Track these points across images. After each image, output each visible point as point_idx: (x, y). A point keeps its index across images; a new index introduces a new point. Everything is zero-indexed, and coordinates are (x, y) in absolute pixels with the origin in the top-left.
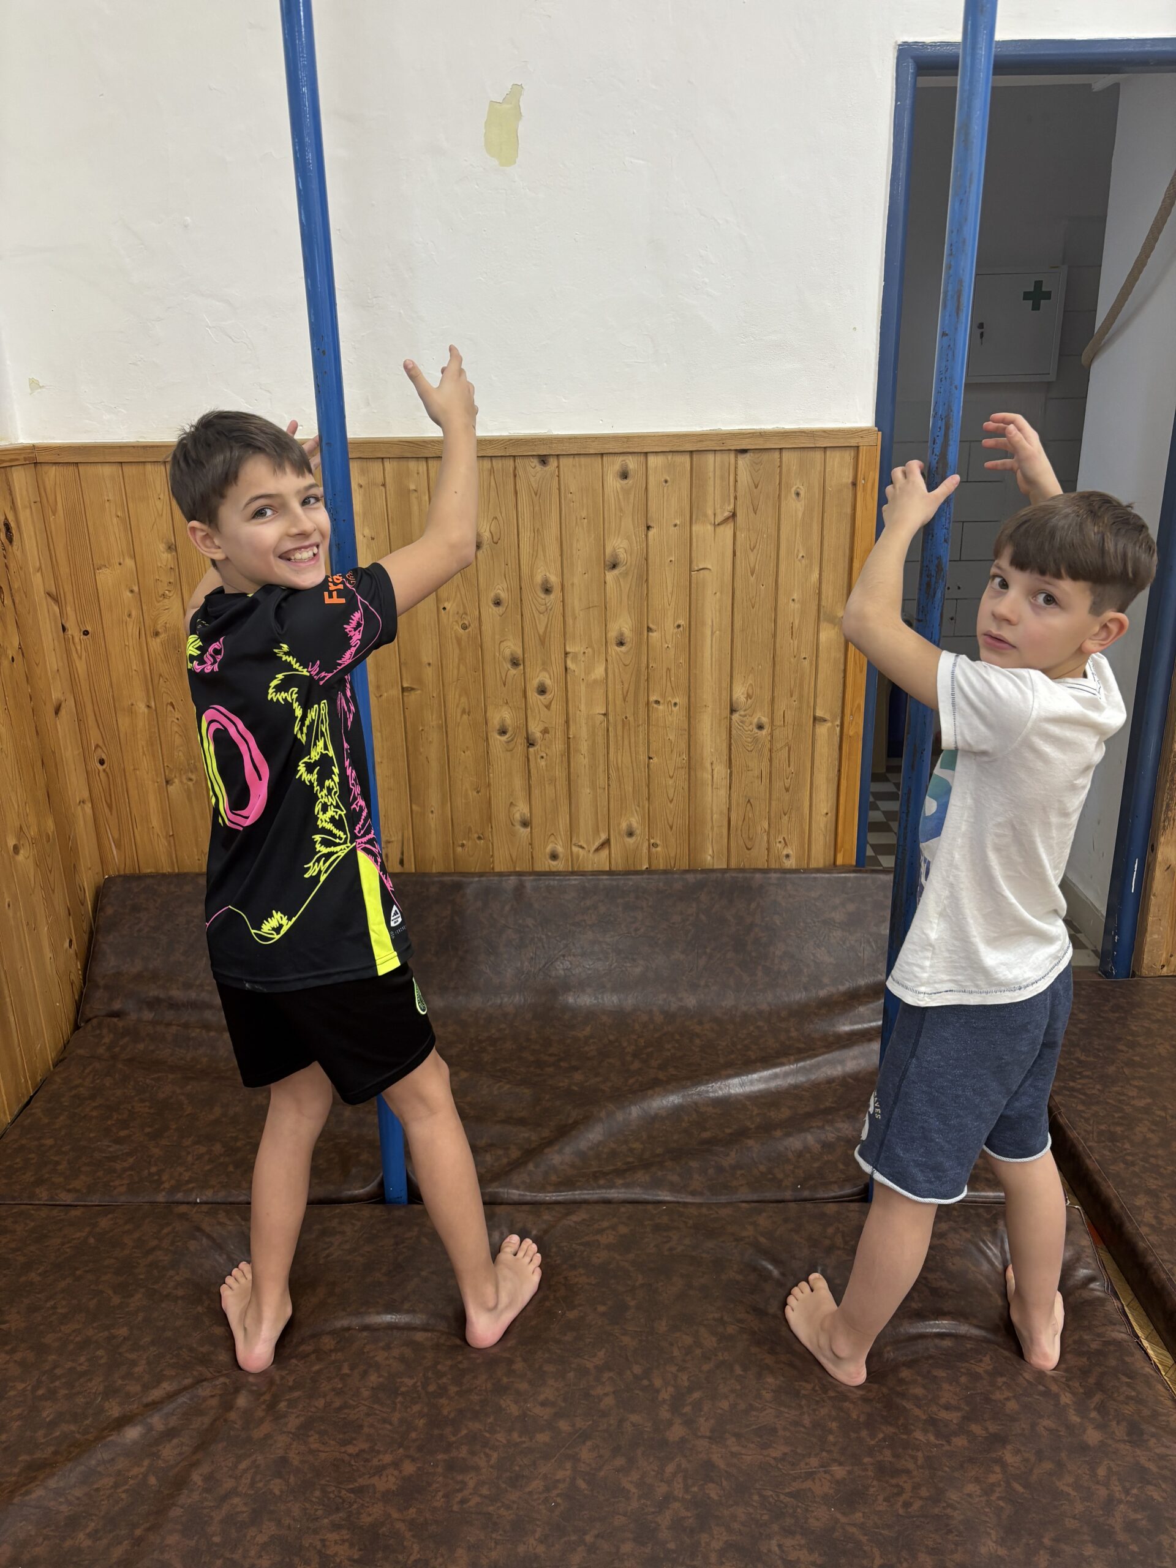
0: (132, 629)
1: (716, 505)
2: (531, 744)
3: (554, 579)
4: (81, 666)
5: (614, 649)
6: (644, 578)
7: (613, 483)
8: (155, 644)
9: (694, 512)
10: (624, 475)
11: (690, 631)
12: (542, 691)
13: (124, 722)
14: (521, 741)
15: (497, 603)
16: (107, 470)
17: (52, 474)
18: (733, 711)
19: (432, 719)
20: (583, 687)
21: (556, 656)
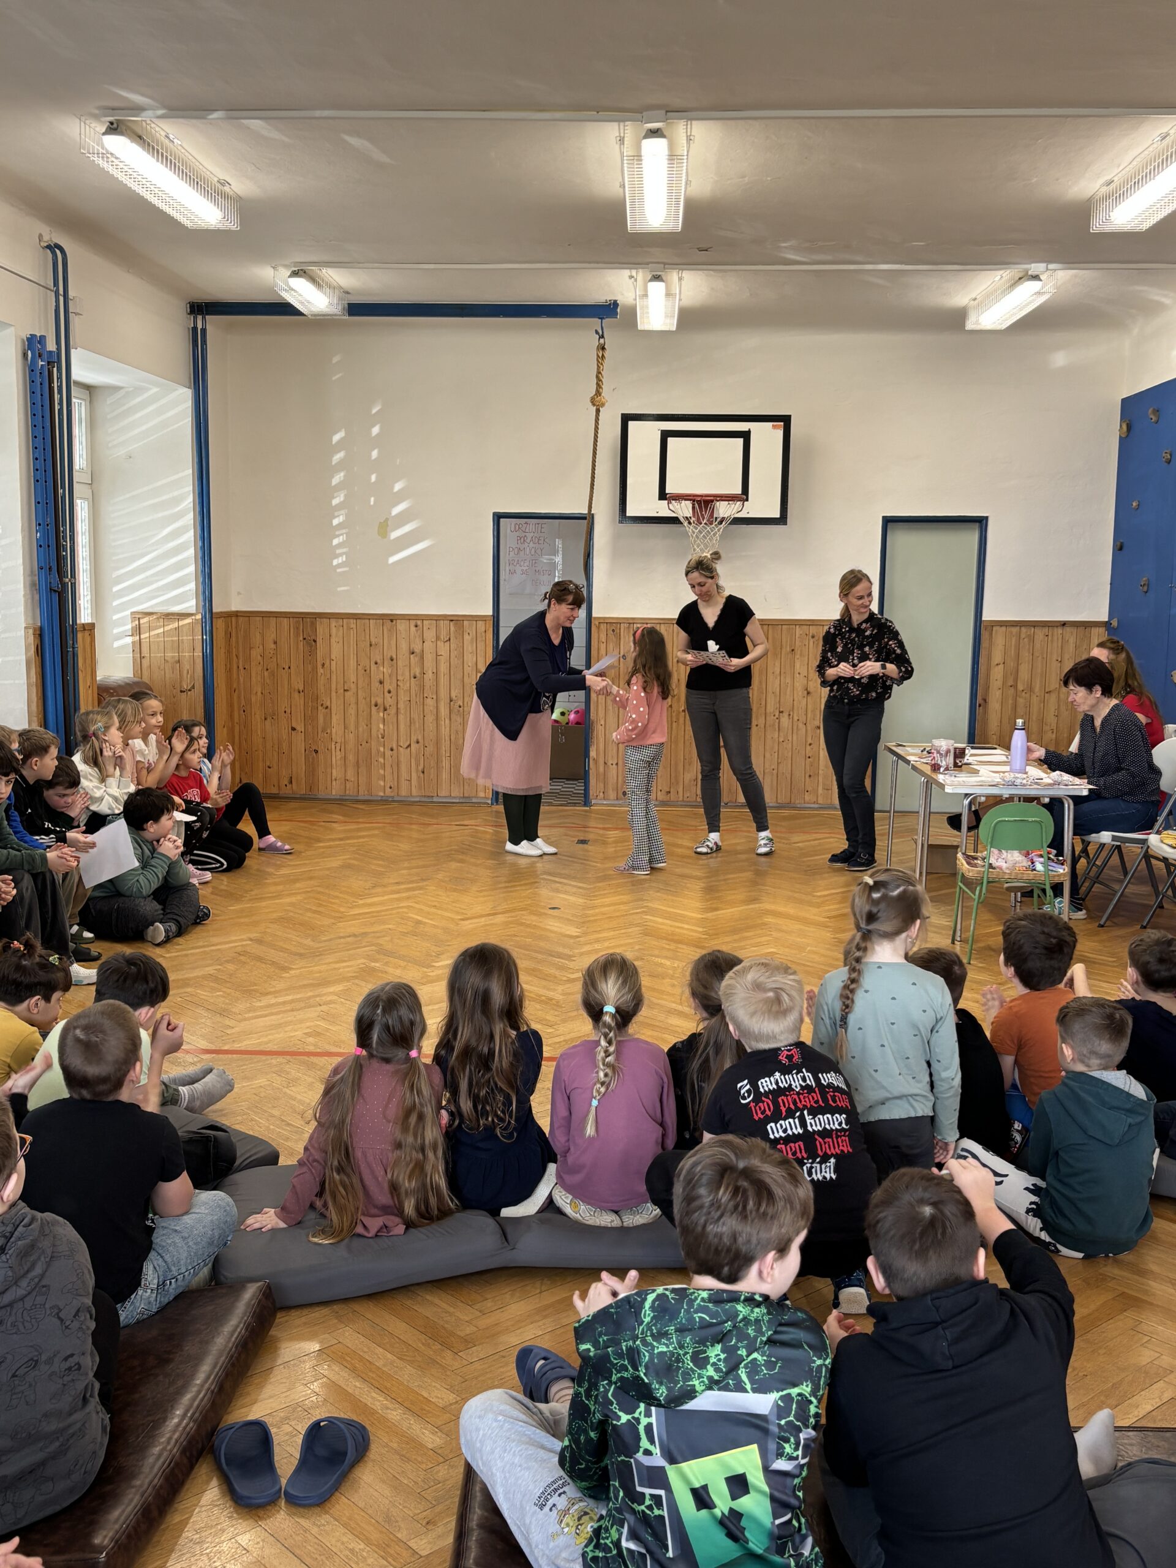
0: (260, 668)
1: (443, 635)
2: (385, 709)
3: (394, 657)
4: (241, 680)
5: (412, 679)
6: (422, 658)
7: (413, 629)
8: (266, 673)
9: (438, 638)
10: (416, 626)
11: (436, 674)
12: (389, 692)
13: (253, 699)
14: (382, 709)
15: (376, 663)
16: (258, 619)
17: (241, 619)
18: (451, 701)
19: (353, 700)
20: (402, 692)
21: (395, 681)
